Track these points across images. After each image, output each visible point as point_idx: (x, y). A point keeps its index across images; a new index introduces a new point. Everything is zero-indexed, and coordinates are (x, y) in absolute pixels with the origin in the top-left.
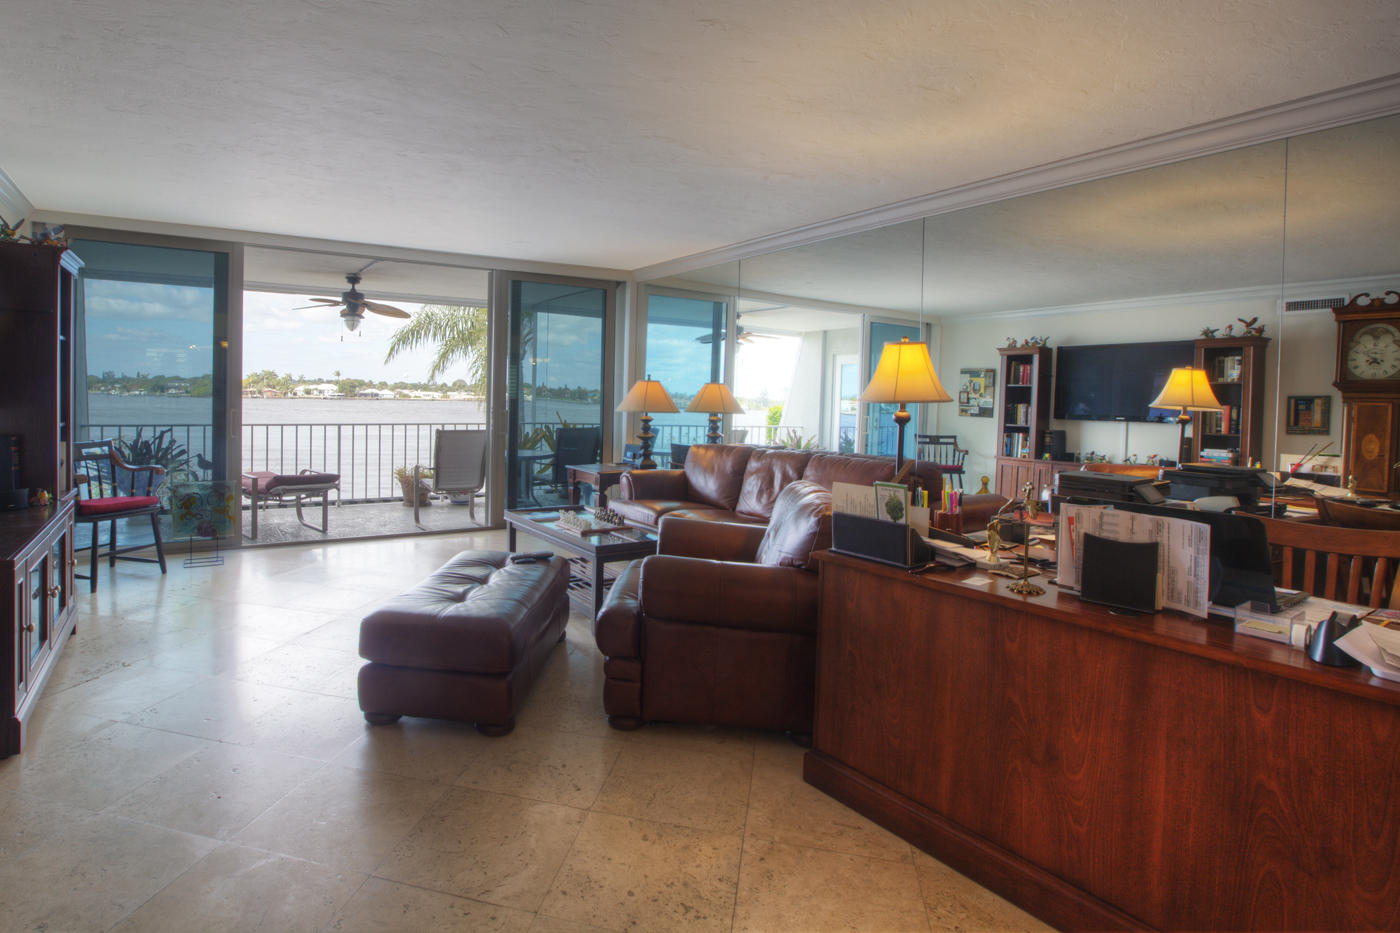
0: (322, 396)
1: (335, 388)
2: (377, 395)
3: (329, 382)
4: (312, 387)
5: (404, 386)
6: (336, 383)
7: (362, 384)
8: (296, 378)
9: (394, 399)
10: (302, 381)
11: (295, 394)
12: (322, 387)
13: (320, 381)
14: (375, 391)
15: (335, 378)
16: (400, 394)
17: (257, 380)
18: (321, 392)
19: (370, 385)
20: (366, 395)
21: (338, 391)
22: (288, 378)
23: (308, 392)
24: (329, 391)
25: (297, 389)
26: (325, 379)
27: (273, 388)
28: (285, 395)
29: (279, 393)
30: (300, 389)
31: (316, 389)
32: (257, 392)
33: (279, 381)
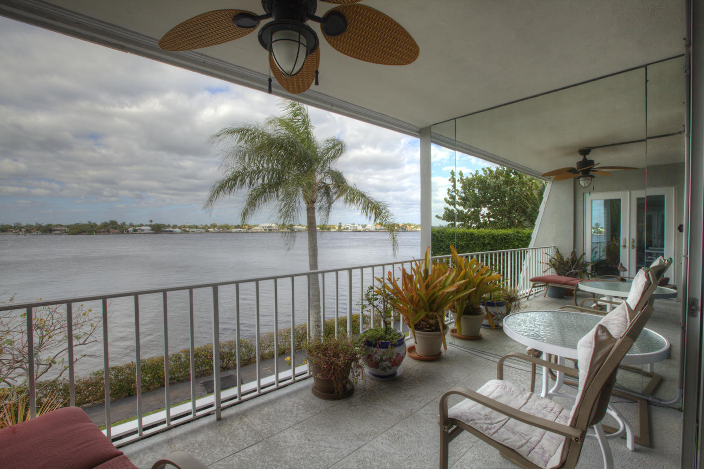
0: (142, 232)
1: (149, 228)
2: (172, 231)
3: (146, 226)
4: (137, 228)
5: (184, 227)
6: (150, 226)
7: (164, 226)
8: (128, 223)
9: (181, 233)
10: (131, 225)
11: (128, 232)
12: (143, 228)
13: (142, 225)
14: (171, 229)
15: (149, 223)
16: (184, 230)
17: (106, 225)
18: (142, 230)
19: (169, 226)
20: (166, 231)
21: (151, 230)
22: (124, 224)
23: (135, 231)
24: (146, 230)
25: (129, 229)
26: (144, 224)
27: (116, 229)
28: (123, 232)
29: (119, 231)
30: (131, 229)
31: (140, 229)
32: (108, 231)
33: (119, 226)
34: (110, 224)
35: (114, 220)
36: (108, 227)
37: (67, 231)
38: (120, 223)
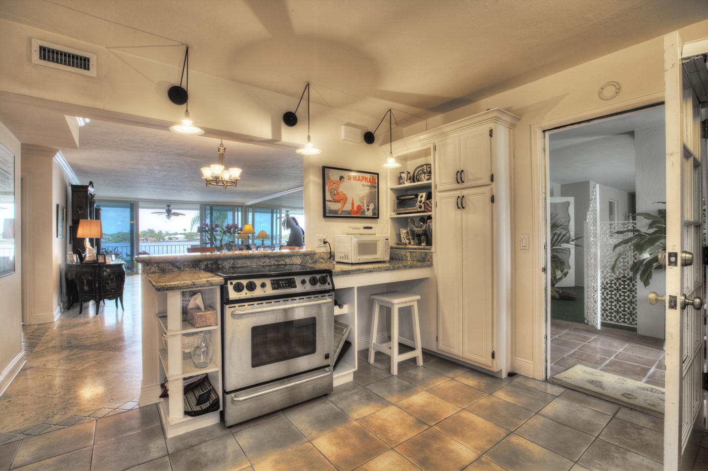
1: (184, 236)
3: (181, 234)
4: (172, 236)
6: (184, 234)
8: (164, 232)
10: (167, 234)
11: (164, 240)
12: (177, 236)
13: (176, 234)
15: (184, 232)
17: (145, 233)
18: (177, 238)
21: (185, 238)
22: (161, 232)
23: (170, 239)
24: (180, 238)
25: (165, 237)
26: (179, 233)
27: (153, 237)
28: (159, 240)
29: (156, 239)
30: (167, 238)
31: (174, 237)
32: (146, 239)
33: (156, 234)
34: (148, 233)
35: (152, 229)
36: (147, 236)
37: (110, 239)
38: (157, 231)
